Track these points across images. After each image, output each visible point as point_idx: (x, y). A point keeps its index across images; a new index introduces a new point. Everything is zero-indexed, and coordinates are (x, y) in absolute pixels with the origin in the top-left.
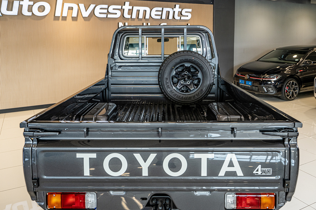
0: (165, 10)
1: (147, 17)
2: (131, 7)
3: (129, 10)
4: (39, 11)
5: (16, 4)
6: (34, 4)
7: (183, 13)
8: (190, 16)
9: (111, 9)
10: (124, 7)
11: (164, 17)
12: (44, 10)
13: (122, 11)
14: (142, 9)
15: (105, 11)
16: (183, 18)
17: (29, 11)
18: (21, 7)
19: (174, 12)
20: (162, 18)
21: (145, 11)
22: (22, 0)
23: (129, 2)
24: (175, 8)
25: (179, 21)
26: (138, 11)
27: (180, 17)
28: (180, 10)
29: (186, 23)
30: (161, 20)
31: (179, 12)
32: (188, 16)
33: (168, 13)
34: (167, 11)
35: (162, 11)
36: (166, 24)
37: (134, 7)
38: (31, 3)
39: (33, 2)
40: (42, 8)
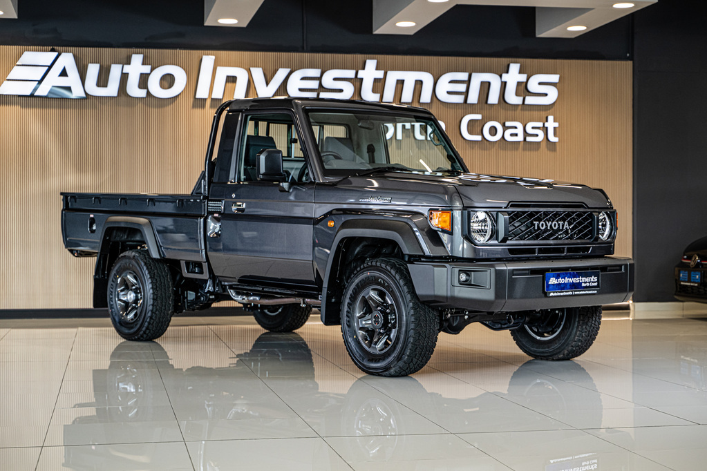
0: (478, 78)
1: (426, 97)
2: (380, 74)
3: (376, 80)
4: (162, 86)
5: (116, 71)
6: (151, 71)
7: (533, 85)
8: (553, 94)
9: (328, 80)
10: (361, 74)
11: (473, 98)
13: (357, 82)
14: (410, 77)
15: (315, 84)
16: (530, 100)
17: (140, 87)
19: (504, 84)
20: (468, 102)
21: (419, 84)
22: (129, 63)
23: (375, 62)
24: (507, 72)
25: (520, 108)
26: (400, 83)
27: (521, 98)
28: (523, 78)
29: (544, 114)
30: (466, 107)
31: (519, 84)
32: (546, 95)
33: (486, 86)
34: (482, 83)
35: (468, 82)
36: (478, 117)
37: (389, 73)
38: (146, 69)
39: (150, 66)
40: (168, 81)
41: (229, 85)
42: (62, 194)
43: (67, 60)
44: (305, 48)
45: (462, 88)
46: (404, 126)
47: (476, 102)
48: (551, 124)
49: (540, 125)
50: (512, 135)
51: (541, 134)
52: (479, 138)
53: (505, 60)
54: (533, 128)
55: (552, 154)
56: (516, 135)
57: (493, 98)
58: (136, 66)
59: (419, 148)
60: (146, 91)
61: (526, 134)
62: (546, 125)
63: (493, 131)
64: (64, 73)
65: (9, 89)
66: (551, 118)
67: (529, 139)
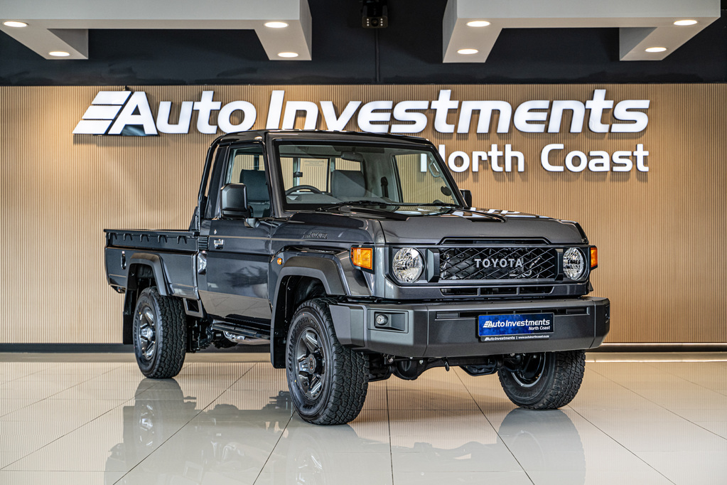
0: (559, 107)
1: (503, 127)
2: (454, 105)
3: (450, 111)
4: (232, 122)
5: (186, 108)
6: (221, 108)
7: (620, 112)
8: (642, 121)
9: (400, 112)
10: (435, 105)
11: (555, 126)
12: (241, 121)
13: (431, 113)
14: (486, 107)
15: (386, 117)
16: (617, 128)
17: (210, 123)
18: (195, 114)
19: (588, 112)
20: (549, 131)
21: (496, 113)
22: (199, 100)
23: (449, 91)
24: (592, 99)
25: (607, 135)
26: (476, 113)
27: (608, 126)
28: (609, 104)
29: (633, 142)
30: (547, 136)
31: (605, 111)
32: (635, 122)
33: (568, 115)
34: (565, 111)
35: (549, 110)
36: (560, 146)
37: (464, 103)
38: (217, 105)
39: (220, 103)
40: (238, 116)
41: (299, 119)
42: (105, 231)
43: (139, 98)
44: (378, 80)
45: (543, 116)
46: (480, 157)
47: (557, 131)
48: (640, 153)
49: (629, 153)
50: (597, 165)
51: (629, 163)
52: (561, 169)
53: (589, 86)
54: (620, 157)
55: (644, 184)
56: (602, 165)
57: (577, 126)
58: (207, 103)
59: (497, 179)
60: (216, 127)
61: (613, 164)
62: (635, 153)
63: (576, 161)
64: (136, 112)
65: (84, 128)
66: (640, 147)
67: (615, 169)
